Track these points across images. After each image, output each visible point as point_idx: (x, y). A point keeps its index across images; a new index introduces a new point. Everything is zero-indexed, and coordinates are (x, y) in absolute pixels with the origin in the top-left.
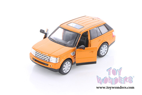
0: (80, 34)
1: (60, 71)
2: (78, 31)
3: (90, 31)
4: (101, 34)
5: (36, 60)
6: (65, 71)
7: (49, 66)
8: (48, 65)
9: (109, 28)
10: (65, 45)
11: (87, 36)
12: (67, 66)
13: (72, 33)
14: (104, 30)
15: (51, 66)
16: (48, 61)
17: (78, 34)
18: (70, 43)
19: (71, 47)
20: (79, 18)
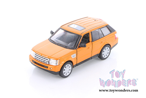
0: (82, 36)
1: (60, 74)
2: (79, 33)
3: (91, 32)
4: (103, 36)
5: (35, 63)
6: (65, 74)
7: (48, 69)
8: (47, 67)
9: (111, 30)
10: (66, 47)
11: (89, 38)
12: (68, 69)
13: (73, 35)
14: (106, 31)
15: (51, 69)
16: (48, 64)
17: (79, 36)
18: (71, 45)
19: (72, 49)
20: (81, 19)
